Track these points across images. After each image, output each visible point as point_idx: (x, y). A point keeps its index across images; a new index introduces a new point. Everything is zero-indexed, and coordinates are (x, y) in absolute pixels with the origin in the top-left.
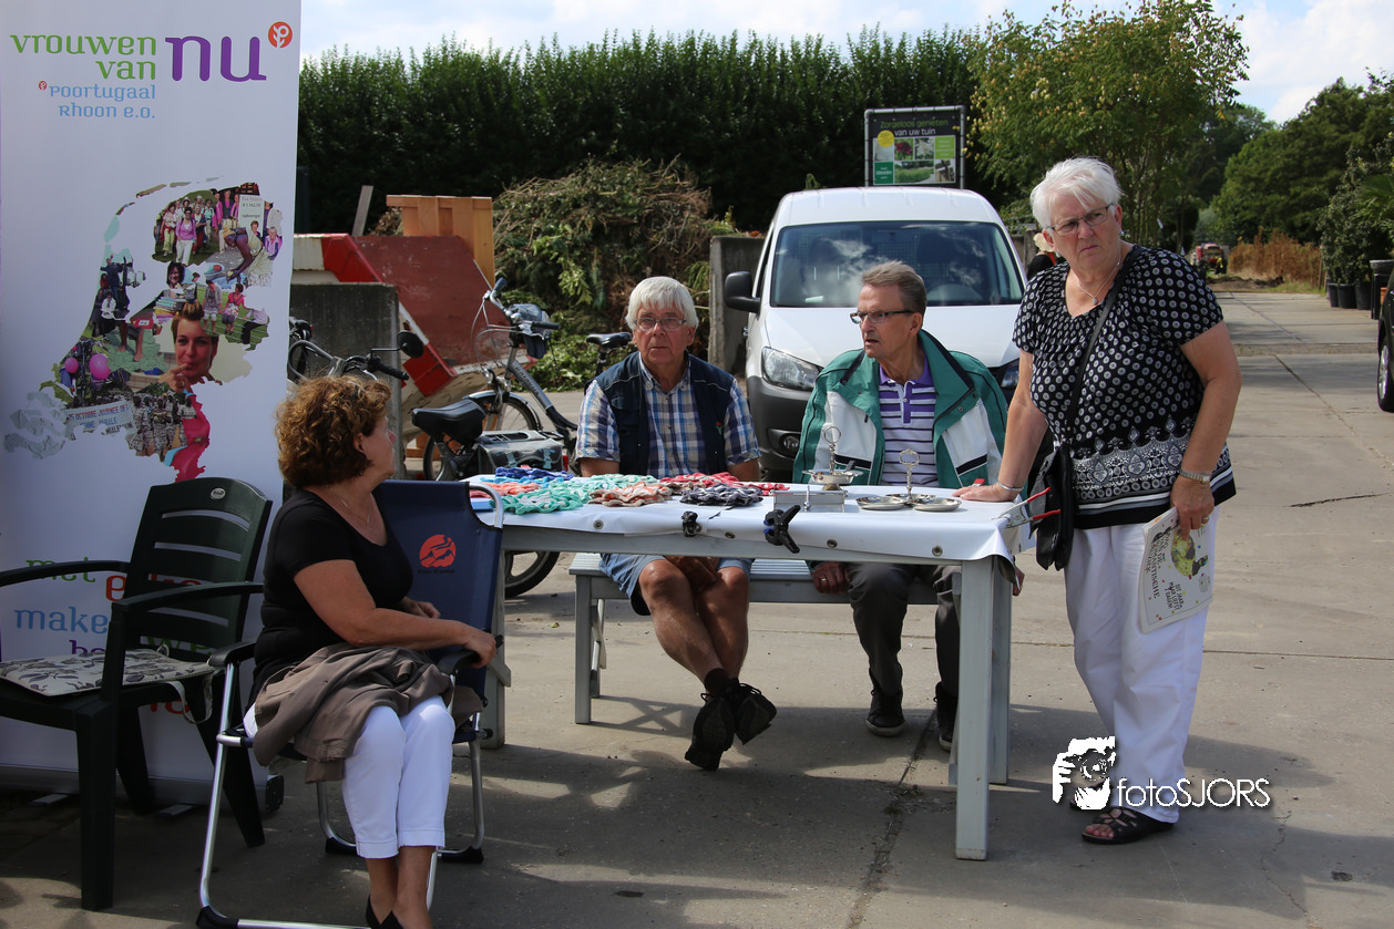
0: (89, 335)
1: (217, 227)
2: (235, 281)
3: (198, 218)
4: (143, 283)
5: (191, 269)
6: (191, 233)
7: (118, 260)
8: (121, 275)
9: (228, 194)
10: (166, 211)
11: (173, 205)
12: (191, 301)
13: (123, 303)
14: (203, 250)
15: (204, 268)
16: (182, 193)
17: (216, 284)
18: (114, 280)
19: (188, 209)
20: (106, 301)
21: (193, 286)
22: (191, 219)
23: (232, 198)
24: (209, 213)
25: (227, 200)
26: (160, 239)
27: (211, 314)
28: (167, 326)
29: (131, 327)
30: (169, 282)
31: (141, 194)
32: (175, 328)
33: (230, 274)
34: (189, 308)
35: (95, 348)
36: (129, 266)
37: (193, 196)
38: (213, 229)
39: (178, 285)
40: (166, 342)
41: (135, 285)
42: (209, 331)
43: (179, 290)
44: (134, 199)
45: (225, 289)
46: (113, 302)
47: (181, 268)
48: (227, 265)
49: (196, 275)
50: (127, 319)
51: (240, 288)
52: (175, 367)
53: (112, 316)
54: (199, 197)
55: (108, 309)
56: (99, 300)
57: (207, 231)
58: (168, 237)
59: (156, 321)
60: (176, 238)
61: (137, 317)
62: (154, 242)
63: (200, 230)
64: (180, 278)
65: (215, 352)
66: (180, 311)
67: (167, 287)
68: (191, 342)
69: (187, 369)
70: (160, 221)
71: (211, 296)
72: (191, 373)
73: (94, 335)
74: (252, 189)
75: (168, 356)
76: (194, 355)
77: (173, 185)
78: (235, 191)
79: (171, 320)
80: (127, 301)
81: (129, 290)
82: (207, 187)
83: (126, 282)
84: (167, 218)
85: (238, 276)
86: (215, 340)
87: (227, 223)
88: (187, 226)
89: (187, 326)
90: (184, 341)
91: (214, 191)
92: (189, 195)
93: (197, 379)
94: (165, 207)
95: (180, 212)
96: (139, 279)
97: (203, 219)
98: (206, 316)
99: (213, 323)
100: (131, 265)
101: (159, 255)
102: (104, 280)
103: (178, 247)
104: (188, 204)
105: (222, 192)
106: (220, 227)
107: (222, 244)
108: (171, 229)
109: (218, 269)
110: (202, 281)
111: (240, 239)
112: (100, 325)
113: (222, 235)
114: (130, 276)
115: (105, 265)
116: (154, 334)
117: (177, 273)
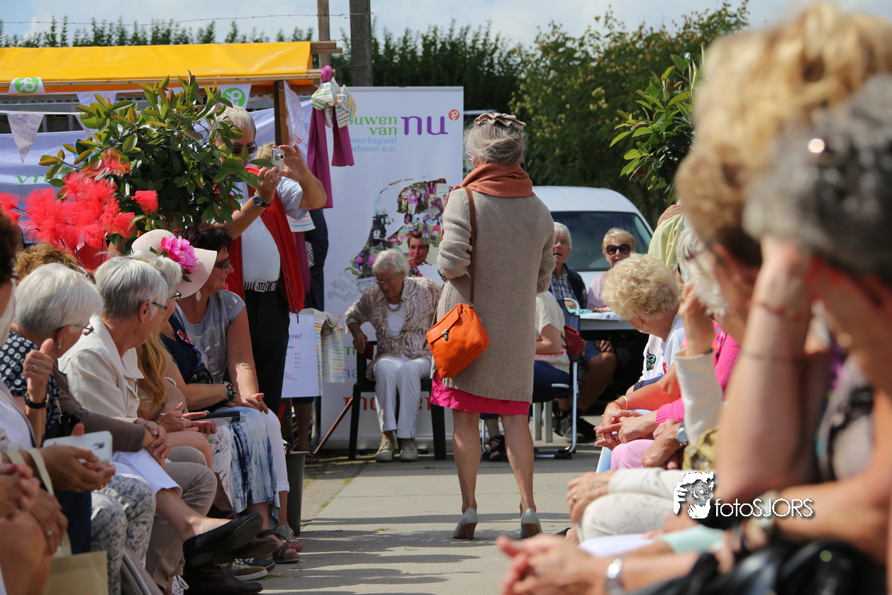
0: (368, 246)
1: (427, 197)
2: (436, 221)
3: (418, 194)
4: (393, 223)
5: (415, 217)
6: (415, 200)
7: (381, 213)
8: (382, 220)
9: (431, 183)
10: (402, 191)
11: (406, 189)
12: (416, 230)
13: (383, 232)
14: (421, 207)
15: (422, 215)
16: (410, 183)
17: (427, 222)
18: (379, 222)
19: (413, 190)
20: (375, 231)
21: (417, 224)
22: (415, 194)
23: (434, 185)
24: (423, 192)
25: (431, 186)
26: (400, 203)
27: (425, 235)
28: (405, 241)
29: (387, 242)
30: (405, 222)
31: (391, 184)
32: (409, 242)
33: (434, 218)
34: (415, 233)
35: (371, 252)
36: (384, 216)
37: (415, 185)
38: (425, 198)
39: (410, 223)
40: (405, 248)
41: (389, 224)
42: (425, 243)
43: (410, 225)
44: (387, 186)
45: (431, 224)
46: (379, 232)
47: (411, 216)
48: (432, 214)
49: (418, 219)
50: (386, 239)
51: (438, 224)
52: (409, 259)
53: (378, 238)
54: (418, 185)
55: (377, 235)
56: (372, 231)
57: (423, 199)
58: (404, 203)
59: (399, 239)
60: (408, 203)
61: (390, 238)
62: (397, 205)
63: (419, 199)
64: (411, 220)
65: (428, 252)
66: (411, 234)
67: (404, 224)
68: (416, 248)
69: (415, 259)
70: (400, 196)
71: (425, 228)
72: (417, 261)
73: (370, 246)
74: (444, 181)
75: (406, 255)
76: (418, 253)
77: (406, 180)
78: (435, 182)
79: (406, 239)
80: (385, 231)
81: (386, 226)
82: (422, 181)
83: (385, 223)
84: (403, 194)
85: (437, 218)
86: (428, 247)
87: (432, 196)
88: (413, 197)
89: (414, 241)
90: (413, 247)
91: (425, 182)
92: (414, 184)
93: (420, 263)
94: (402, 189)
95: (409, 192)
96: (391, 221)
97: (421, 195)
98: (423, 236)
99: (427, 239)
100: (387, 215)
101: (400, 210)
102: (374, 222)
103: (409, 206)
104: (413, 188)
105: (429, 183)
106: (428, 198)
107: (430, 205)
108: (405, 199)
109: (428, 216)
110: (421, 221)
111: (438, 202)
112: (373, 242)
113: (429, 201)
114: (387, 220)
115: (375, 216)
116: (399, 244)
117: (409, 218)
